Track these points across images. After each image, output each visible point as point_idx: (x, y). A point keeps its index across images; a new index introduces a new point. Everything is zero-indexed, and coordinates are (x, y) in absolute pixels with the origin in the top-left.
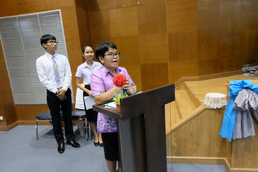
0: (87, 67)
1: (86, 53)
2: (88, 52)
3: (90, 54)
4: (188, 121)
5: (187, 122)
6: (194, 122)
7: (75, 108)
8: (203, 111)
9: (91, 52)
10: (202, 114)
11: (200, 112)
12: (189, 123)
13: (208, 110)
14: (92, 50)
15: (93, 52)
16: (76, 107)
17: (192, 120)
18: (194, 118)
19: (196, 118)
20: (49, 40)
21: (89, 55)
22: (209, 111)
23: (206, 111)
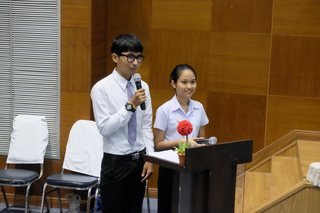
0: (179, 110)
1: (182, 82)
2: (185, 82)
3: (189, 86)
4: (276, 203)
5: (275, 205)
6: (286, 207)
7: (62, 168)
8: (302, 190)
9: (192, 82)
10: (300, 194)
11: (298, 190)
12: (279, 206)
13: (310, 187)
14: (194, 78)
15: (194, 82)
16: (65, 167)
17: (284, 202)
18: (286, 200)
19: (290, 199)
20: (127, 51)
21: (188, 89)
22: (312, 190)
23: (307, 189)
